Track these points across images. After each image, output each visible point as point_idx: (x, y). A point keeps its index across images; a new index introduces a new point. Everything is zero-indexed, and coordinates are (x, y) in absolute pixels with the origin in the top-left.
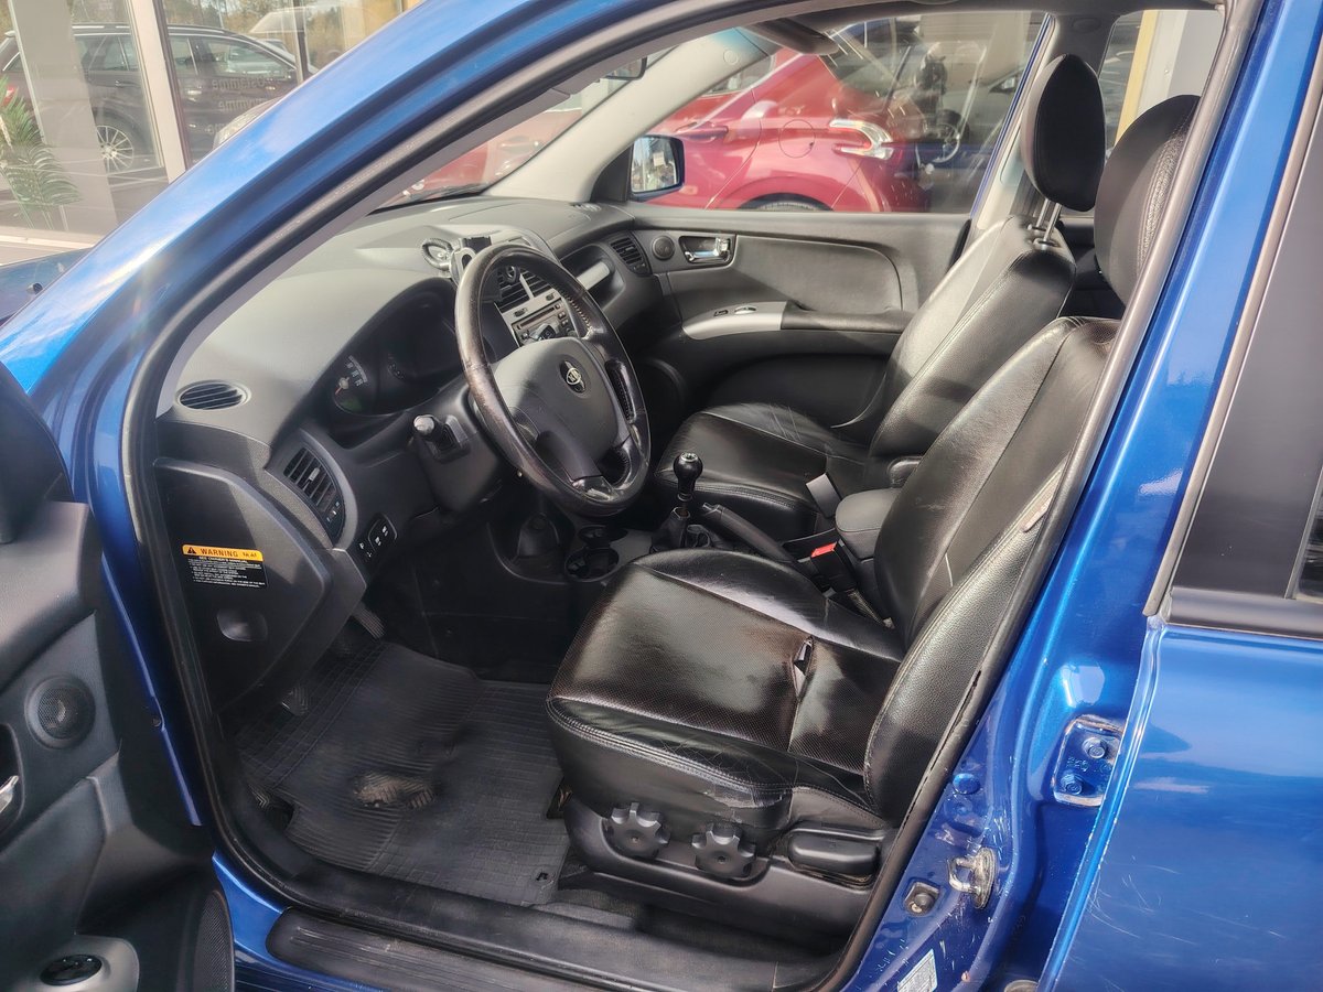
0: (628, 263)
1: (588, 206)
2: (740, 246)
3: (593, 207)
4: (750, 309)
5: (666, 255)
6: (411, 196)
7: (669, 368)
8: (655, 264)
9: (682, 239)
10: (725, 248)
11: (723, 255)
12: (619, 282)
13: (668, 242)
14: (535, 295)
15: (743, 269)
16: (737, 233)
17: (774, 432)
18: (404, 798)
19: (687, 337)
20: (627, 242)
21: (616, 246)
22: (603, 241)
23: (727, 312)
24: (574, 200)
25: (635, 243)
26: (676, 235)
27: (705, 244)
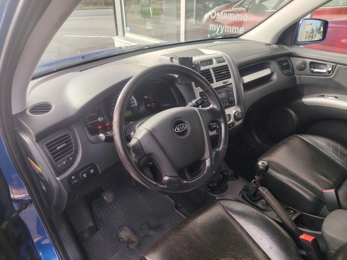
0: (283, 70)
1: (274, 45)
2: (338, 69)
3: (275, 46)
4: (335, 97)
5: (302, 68)
6: (210, 37)
7: (292, 113)
8: (296, 71)
9: (311, 63)
10: (330, 69)
11: (329, 72)
12: (275, 77)
13: (305, 63)
14: (217, 81)
15: (337, 79)
16: (337, 63)
17: (328, 154)
18: (129, 242)
19: (303, 103)
20: (286, 61)
21: (280, 63)
22: (274, 60)
23: (324, 96)
24: (268, 42)
25: (289, 62)
26: (309, 61)
27: (322, 66)
